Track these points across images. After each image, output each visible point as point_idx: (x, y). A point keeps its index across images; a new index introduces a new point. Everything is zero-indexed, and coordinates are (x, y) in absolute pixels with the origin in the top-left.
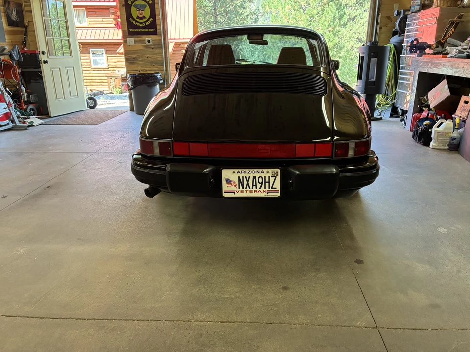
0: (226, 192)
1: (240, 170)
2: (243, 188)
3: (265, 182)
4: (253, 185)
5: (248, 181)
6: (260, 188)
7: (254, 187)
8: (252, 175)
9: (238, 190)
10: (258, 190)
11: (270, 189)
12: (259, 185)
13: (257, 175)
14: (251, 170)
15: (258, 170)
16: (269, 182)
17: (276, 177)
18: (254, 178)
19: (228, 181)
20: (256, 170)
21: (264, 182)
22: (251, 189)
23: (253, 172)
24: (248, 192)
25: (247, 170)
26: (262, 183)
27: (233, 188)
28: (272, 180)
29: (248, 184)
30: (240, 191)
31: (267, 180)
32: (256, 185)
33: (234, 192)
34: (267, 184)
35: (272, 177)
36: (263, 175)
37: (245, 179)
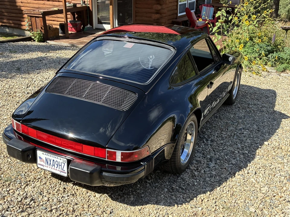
0: (39, 164)
1: (46, 154)
2: (48, 165)
3: (59, 165)
4: (53, 165)
5: (50, 161)
6: (57, 168)
7: (54, 166)
8: (52, 159)
9: (45, 165)
11: (62, 170)
12: (56, 166)
14: (52, 155)
15: (55, 156)
16: (61, 166)
17: (65, 164)
18: (53, 161)
19: (40, 158)
20: (54, 156)
22: (52, 167)
24: (50, 168)
25: (50, 155)
26: (58, 165)
27: (42, 163)
29: (50, 163)
31: (60, 164)
32: (54, 165)
33: (43, 166)
34: (60, 166)
35: (62, 163)
36: (58, 160)
37: (49, 159)
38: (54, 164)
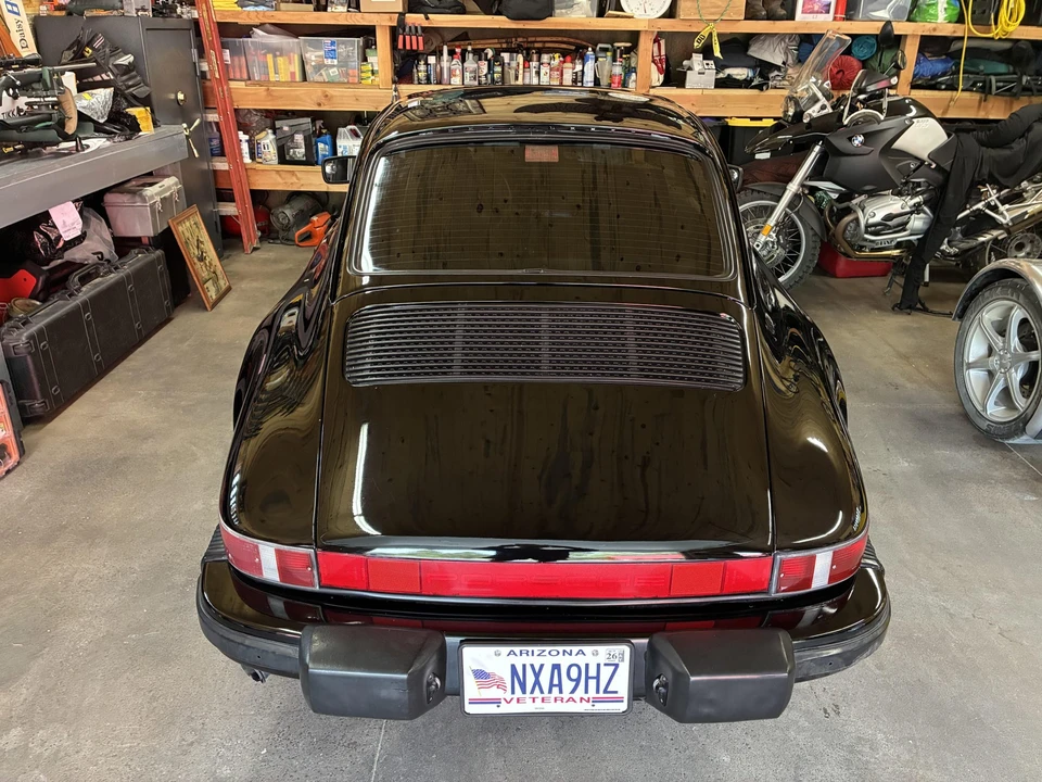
0: (473, 702)
1: (517, 649)
2: (524, 692)
3: (588, 678)
4: (552, 685)
5: (537, 675)
6: (573, 691)
7: (556, 690)
8: (548, 661)
9: (508, 696)
10: (566, 695)
11: (601, 695)
12: (568, 685)
13: (565, 661)
14: (548, 649)
15: (568, 648)
16: (597, 678)
17: (617, 666)
18: (556, 667)
19: (479, 674)
20: (560, 648)
21: (583, 677)
22: (546, 694)
23: (554, 653)
24: (538, 701)
25: (537, 649)
26: (578, 681)
27: (493, 693)
28: (606, 672)
29: (537, 682)
30: (515, 700)
31: (593, 672)
32: (560, 685)
33: (497, 702)
34: (592, 683)
35: (605, 665)
36: (581, 660)
37: (529, 670)
38: (556, 681)
